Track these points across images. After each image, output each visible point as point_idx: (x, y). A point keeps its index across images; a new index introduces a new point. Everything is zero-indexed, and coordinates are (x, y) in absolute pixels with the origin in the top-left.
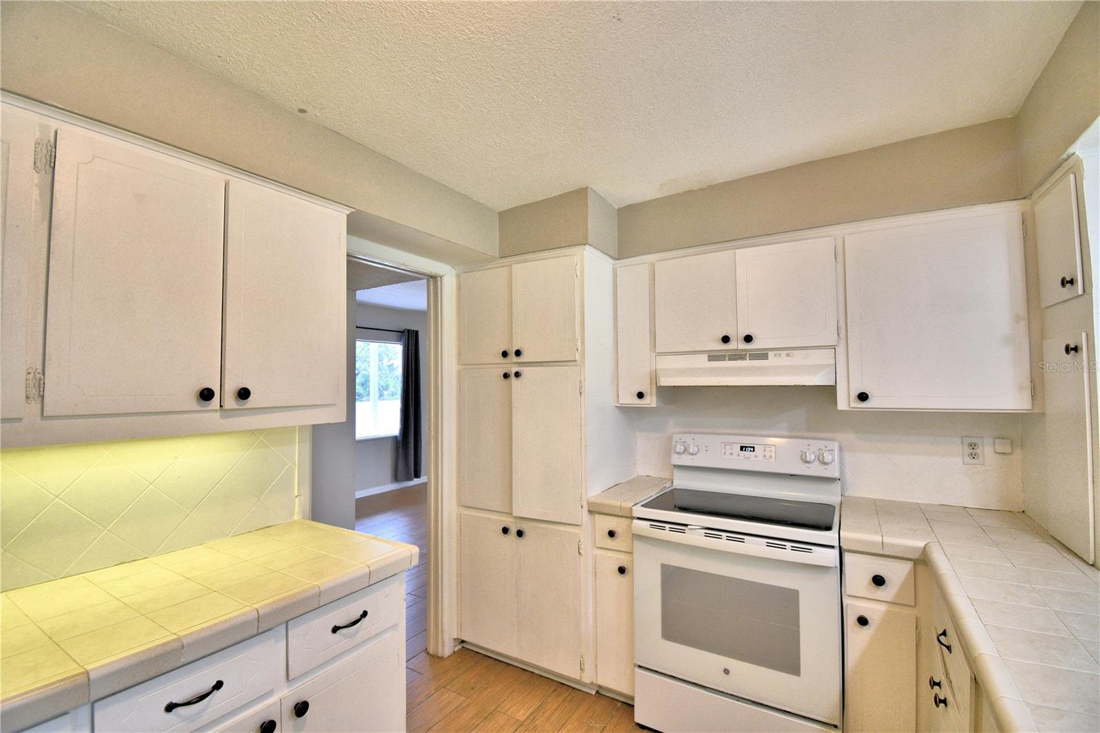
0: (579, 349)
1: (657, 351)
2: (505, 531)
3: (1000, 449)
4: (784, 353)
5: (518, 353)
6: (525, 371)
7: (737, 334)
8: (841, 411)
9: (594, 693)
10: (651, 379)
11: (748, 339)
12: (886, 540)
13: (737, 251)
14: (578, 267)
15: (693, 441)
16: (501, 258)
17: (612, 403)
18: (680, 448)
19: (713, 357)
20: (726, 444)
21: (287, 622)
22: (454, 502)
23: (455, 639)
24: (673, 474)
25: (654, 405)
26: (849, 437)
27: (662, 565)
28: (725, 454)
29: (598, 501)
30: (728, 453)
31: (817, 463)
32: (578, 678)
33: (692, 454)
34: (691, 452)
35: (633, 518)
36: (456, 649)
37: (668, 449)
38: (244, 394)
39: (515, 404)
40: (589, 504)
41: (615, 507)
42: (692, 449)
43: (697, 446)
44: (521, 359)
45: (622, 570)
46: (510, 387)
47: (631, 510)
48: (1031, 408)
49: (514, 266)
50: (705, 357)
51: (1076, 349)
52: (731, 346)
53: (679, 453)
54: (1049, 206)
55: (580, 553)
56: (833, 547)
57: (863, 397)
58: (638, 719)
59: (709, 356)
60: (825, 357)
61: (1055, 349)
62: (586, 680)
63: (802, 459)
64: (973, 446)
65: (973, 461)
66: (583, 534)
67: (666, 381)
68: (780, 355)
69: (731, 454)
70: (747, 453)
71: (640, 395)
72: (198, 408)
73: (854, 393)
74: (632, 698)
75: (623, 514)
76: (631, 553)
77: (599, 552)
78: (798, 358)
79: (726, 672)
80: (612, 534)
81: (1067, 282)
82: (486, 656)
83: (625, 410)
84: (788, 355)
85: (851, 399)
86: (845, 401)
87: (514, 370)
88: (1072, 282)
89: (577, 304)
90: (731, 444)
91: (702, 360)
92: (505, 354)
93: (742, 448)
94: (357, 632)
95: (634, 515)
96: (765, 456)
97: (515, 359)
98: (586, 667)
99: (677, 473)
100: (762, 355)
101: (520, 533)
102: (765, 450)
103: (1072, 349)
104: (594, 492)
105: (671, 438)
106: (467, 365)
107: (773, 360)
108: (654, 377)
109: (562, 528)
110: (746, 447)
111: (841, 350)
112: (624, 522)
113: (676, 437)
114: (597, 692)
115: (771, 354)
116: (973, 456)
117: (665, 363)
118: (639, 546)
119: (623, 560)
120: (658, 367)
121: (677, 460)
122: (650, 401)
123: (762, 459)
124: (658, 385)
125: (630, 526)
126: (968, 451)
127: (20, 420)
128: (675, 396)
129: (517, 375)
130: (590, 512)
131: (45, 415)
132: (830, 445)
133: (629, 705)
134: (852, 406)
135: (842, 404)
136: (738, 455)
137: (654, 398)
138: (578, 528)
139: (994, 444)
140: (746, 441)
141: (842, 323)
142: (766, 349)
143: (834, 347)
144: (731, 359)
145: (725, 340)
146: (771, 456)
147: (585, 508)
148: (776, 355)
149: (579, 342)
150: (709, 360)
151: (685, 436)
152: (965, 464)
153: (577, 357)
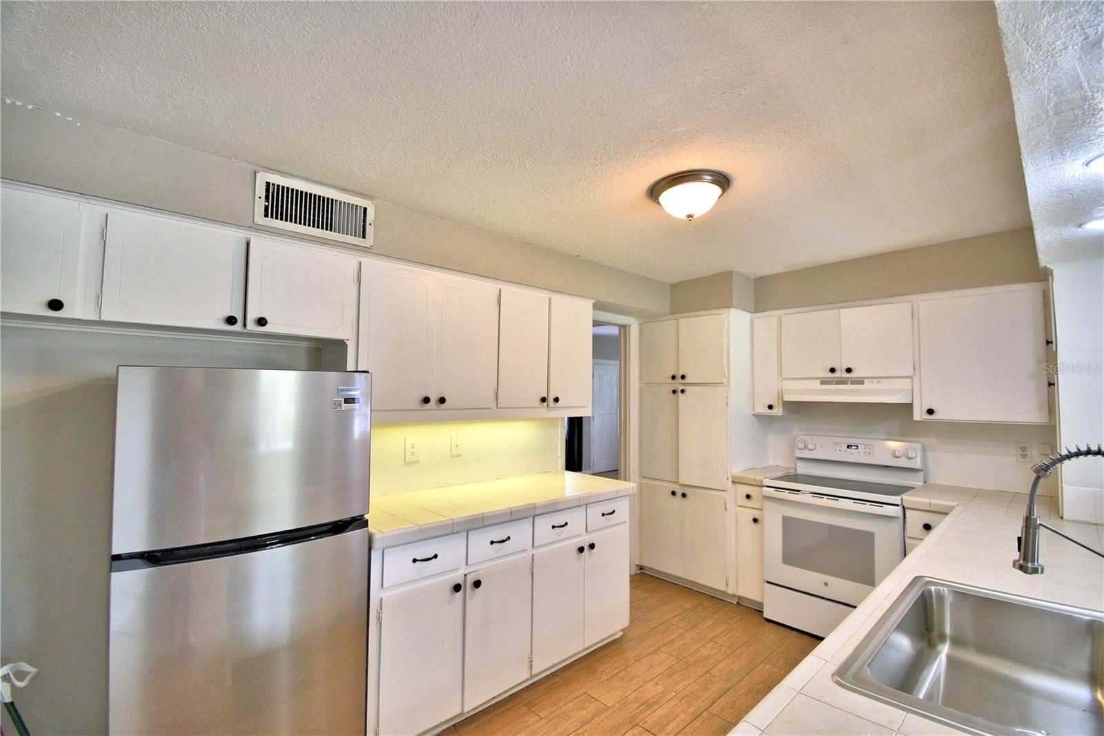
0: (726, 375)
1: (783, 376)
2: (673, 493)
3: (1044, 451)
4: (875, 380)
5: (683, 377)
6: (689, 389)
7: (841, 366)
8: (917, 421)
9: (735, 603)
10: (778, 396)
11: (849, 370)
12: (932, 501)
13: (842, 310)
14: (726, 322)
15: (810, 441)
16: (671, 314)
17: (750, 412)
18: (801, 445)
19: (824, 382)
20: (837, 443)
21: (586, 505)
22: (637, 473)
23: (637, 565)
24: (796, 465)
25: (781, 414)
26: (930, 441)
27: (783, 516)
28: (835, 450)
29: (740, 475)
30: (838, 449)
31: (903, 458)
32: (724, 590)
33: (810, 450)
34: (809, 448)
35: (763, 486)
36: (638, 572)
37: (793, 446)
38: (557, 400)
39: (680, 410)
40: (733, 477)
41: (750, 479)
42: (810, 446)
43: (814, 444)
44: (684, 381)
45: (755, 520)
46: (678, 400)
47: (762, 481)
48: (1047, 421)
49: (680, 320)
50: (819, 381)
51: (1054, 384)
52: (837, 374)
53: (800, 449)
55: (726, 509)
56: (898, 505)
57: (930, 412)
58: (766, 615)
59: (821, 382)
60: (906, 384)
62: (730, 591)
63: (893, 455)
64: (1024, 449)
65: (1023, 460)
66: (728, 497)
67: (787, 398)
68: (873, 382)
69: (840, 450)
70: (853, 450)
71: (770, 407)
72: (540, 406)
73: (925, 409)
74: (761, 604)
75: (758, 484)
76: (762, 510)
77: (740, 509)
78: (885, 385)
79: (826, 584)
80: (748, 497)
81: (1049, 342)
82: (658, 578)
83: (759, 417)
84: (878, 382)
85: (923, 413)
86: (919, 414)
87: (681, 388)
88: (1052, 342)
89: (725, 346)
90: (840, 443)
91: (816, 385)
92: (673, 377)
93: (848, 447)
94: (611, 519)
95: (764, 484)
96: (865, 453)
97: (681, 381)
98: (730, 584)
99: (799, 464)
100: (860, 381)
101: (684, 495)
102: (866, 448)
104: (737, 470)
105: (794, 439)
106: (646, 384)
107: (867, 385)
108: (780, 395)
109: (714, 492)
110: (851, 446)
111: (916, 380)
112: (758, 489)
113: (799, 438)
114: (738, 603)
115: (866, 381)
116: (1024, 456)
117: (788, 385)
118: (767, 504)
119: (756, 514)
120: (783, 388)
121: (799, 454)
122: (778, 411)
123: (863, 454)
124: (784, 400)
125: (761, 492)
126: (1020, 453)
127: (491, 408)
128: (798, 409)
129: (683, 391)
130: (733, 482)
131: (499, 406)
132: (915, 446)
133: (759, 611)
134: (924, 418)
135: (917, 417)
136: (846, 451)
137: (781, 410)
138: (725, 492)
139: (1037, 447)
140: (851, 442)
141: (917, 361)
142: (863, 378)
143: (911, 378)
144: (837, 384)
145: (833, 370)
146: (870, 453)
147: (730, 480)
148: (869, 382)
149: (726, 371)
150: (821, 384)
151: (805, 438)
152: (1018, 462)
153: (725, 381)
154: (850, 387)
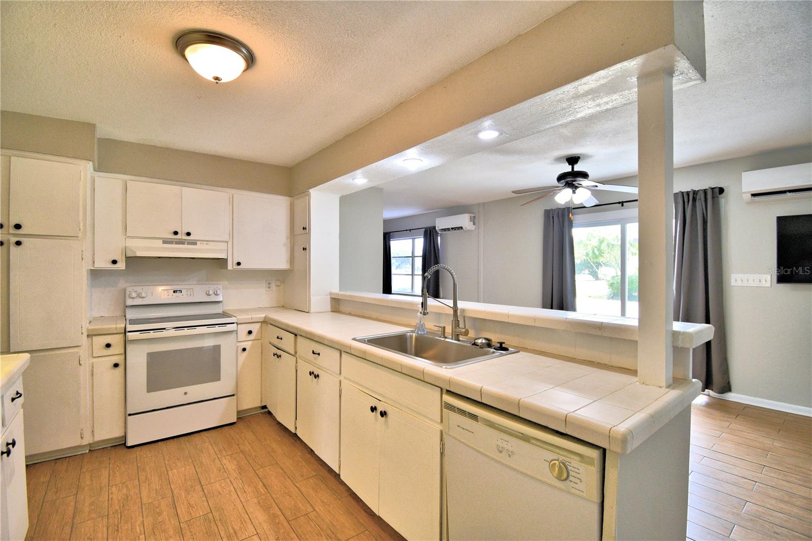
0: (81, 229)
1: (127, 235)
3: (277, 284)
4: (205, 243)
5: (18, 226)
6: (25, 241)
7: (182, 231)
8: (229, 270)
9: (87, 451)
10: (123, 252)
11: (188, 234)
12: (253, 316)
13: (183, 187)
14: (82, 174)
15: (144, 290)
19: (166, 241)
20: (165, 290)
25: (122, 268)
27: (148, 353)
29: (97, 328)
30: (166, 294)
31: (213, 295)
33: (142, 298)
34: (142, 296)
35: (126, 332)
37: (123, 297)
39: (13, 265)
40: (87, 331)
41: (111, 329)
43: (146, 293)
44: (21, 231)
45: (116, 365)
46: (8, 252)
47: (125, 328)
48: (289, 268)
49: (13, 158)
50: (161, 241)
51: (305, 249)
52: (178, 236)
53: (132, 298)
54: (299, 203)
55: (80, 364)
56: (234, 323)
57: (239, 264)
59: (163, 241)
60: (223, 246)
61: (298, 249)
62: (85, 442)
63: (207, 294)
64: (269, 284)
65: (269, 289)
66: (83, 352)
67: (132, 253)
68: (203, 243)
69: (169, 295)
70: (177, 294)
71: (114, 262)
73: (235, 262)
75: (119, 332)
76: (124, 354)
77: (95, 360)
78: (211, 246)
79: (186, 394)
80: (108, 346)
81: (304, 228)
84: (207, 244)
85: (234, 265)
86: (231, 265)
87: (15, 239)
88: (305, 229)
89: (81, 199)
90: (167, 290)
91: (159, 243)
93: (174, 292)
95: (127, 330)
96: (187, 295)
97: (13, 231)
98: (85, 435)
99: (129, 311)
100: (194, 243)
102: (187, 292)
103: (304, 249)
107: (199, 246)
108: (125, 251)
109: (63, 351)
110: (176, 291)
111: (230, 244)
112: (119, 336)
113: (129, 289)
114: (90, 450)
115: (198, 243)
116: (269, 288)
117: (133, 243)
118: (131, 348)
119: (117, 359)
120: (127, 245)
121: (131, 302)
122: (121, 265)
123: (186, 296)
124: (127, 256)
126: (268, 286)
129: (18, 243)
130: (88, 335)
132: (221, 286)
134: (234, 267)
135: (230, 267)
136: (172, 295)
137: (123, 264)
138: (79, 348)
139: (275, 282)
140: (176, 288)
141: (231, 233)
142: (196, 240)
143: (227, 242)
144: (176, 244)
145: (176, 233)
146: (191, 295)
147: (85, 334)
148: (201, 243)
149: (81, 225)
150: (163, 243)
151: (136, 288)
152: (266, 290)
153: (80, 235)
154: (186, 246)
